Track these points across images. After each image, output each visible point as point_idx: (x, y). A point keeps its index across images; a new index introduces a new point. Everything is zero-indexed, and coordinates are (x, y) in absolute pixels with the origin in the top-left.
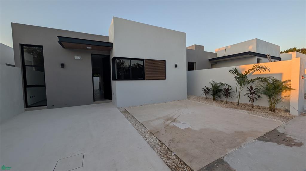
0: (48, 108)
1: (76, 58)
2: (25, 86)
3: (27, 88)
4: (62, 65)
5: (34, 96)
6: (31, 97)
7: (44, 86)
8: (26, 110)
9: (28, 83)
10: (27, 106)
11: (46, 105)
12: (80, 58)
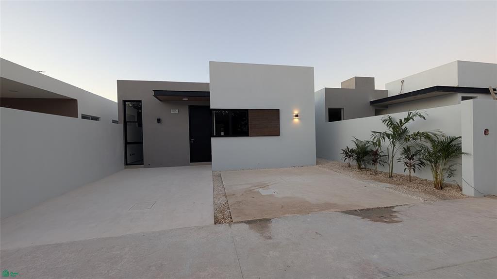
0: (144, 167)
1: (173, 111)
2: (126, 143)
3: (128, 145)
4: (159, 120)
5: (134, 154)
6: (131, 155)
7: (141, 143)
8: (126, 168)
9: (128, 141)
10: (126, 164)
11: (143, 164)
12: (176, 111)
